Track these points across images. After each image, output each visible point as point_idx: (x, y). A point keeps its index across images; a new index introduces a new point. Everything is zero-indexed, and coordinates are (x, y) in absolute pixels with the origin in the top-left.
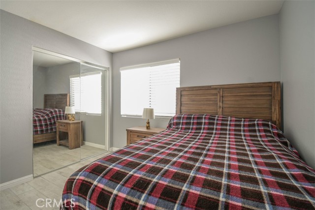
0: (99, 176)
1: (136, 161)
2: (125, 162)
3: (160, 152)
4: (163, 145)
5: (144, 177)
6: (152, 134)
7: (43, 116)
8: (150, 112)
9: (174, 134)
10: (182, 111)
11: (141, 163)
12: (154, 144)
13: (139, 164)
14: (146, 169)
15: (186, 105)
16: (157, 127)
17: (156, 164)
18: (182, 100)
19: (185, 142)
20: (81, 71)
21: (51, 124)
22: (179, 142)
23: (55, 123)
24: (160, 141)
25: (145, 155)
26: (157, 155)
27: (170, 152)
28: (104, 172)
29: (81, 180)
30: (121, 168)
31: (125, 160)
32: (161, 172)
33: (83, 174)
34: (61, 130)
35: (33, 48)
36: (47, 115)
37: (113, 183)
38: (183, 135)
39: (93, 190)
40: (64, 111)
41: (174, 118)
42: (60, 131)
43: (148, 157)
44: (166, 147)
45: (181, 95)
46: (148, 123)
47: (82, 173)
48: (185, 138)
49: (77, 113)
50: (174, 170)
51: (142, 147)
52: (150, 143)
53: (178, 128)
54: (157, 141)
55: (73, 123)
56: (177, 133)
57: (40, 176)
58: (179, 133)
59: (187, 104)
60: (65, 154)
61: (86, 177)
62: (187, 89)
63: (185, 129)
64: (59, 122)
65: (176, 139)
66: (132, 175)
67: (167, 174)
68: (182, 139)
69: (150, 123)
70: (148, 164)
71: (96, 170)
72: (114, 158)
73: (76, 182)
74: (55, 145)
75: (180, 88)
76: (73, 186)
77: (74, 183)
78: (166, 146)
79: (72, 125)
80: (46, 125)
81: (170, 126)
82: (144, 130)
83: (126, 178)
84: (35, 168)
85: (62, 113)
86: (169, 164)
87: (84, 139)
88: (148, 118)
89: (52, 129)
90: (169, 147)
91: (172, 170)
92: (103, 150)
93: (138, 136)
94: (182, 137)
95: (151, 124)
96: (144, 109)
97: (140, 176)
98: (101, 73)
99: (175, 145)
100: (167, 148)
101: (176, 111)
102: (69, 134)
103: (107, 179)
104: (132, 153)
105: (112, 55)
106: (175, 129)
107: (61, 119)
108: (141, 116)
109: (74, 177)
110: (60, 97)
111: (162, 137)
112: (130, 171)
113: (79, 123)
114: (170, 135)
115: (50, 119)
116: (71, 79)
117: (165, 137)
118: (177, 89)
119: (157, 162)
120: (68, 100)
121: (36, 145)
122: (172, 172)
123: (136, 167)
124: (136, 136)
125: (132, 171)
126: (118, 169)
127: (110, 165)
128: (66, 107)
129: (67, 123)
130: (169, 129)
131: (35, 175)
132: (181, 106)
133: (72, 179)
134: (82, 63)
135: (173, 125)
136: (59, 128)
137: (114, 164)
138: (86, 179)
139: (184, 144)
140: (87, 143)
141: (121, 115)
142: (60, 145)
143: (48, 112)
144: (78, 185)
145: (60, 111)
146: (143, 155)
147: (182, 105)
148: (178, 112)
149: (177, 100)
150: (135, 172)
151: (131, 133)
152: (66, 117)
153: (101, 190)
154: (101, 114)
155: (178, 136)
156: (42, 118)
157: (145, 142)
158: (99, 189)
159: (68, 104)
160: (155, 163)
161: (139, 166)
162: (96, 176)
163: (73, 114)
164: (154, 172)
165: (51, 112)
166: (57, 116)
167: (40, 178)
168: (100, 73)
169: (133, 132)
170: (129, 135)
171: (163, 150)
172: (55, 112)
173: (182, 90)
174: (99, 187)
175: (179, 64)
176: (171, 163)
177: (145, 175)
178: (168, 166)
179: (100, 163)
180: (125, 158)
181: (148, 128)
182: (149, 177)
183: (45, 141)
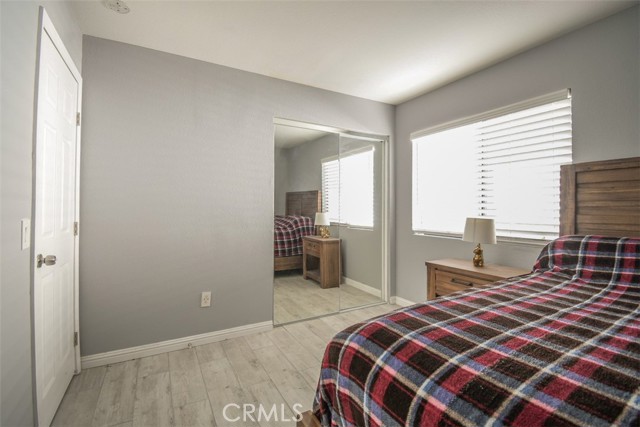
0: (385, 349)
1: (462, 337)
2: (436, 333)
3: (522, 327)
4: (529, 311)
5: (487, 378)
6: (493, 280)
7: (285, 228)
8: (483, 227)
9: (557, 287)
10: (579, 226)
11: (474, 345)
12: (503, 304)
13: (472, 346)
14: (489, 361)
15: (595, 212)
16: (501, 264)
17: (518, 356)
18: (580, 197)
19: (596, 311)
20: (341, 149)
21: (295, 241)
22: (576, 310)
23: (300, 240)
24: (518, 299)
25: (483, 328)
26: (517, 334)
27: (554, 332)
28: (394, 345)
29: (354, 349)
30: (429, 345)
31: (435, 329)
32: (534, 377)
33: (356, 338)
34: (311, 254)
35: (276, 120)
36: (291, 226)
37: (415, 372)
38: (588, 293)
39: (376, 375)
40: (313, 221)
41: (554, 245)
42: (307, 255)
43: (493, 334)
44: (539, 318)
45: (577, 186)
46: (479, 252)
47: (354, 337)
48: (597, 300)
49: (332, 224)
50: (571, 381)
51: (473, 306)
52: (493, 300)
53: (571, 273)
54: (509, 300)
55: (327, 242)
56: (567, 285)
57: (281, 325)
58: (574, 286)
59: (597, 208)
60: (315, 295)
61: (362, 346)
62: (596, 168)
63: (594, 276)
64: (306, 239)
65: (568, 300)
66: (457, 367)
67: (551, 384)
68: (588, 301)
69: (484, 253)
70: (493, 350)
71: (379, 336)
72: (412, 320)
73: (345, 351)
74: (301, 278)
75: (574, 166)
76: (340, 356)
77: (341, 352)
78: (539, 314)
79: (325, 246)
80: (289, 242)
81: (542, 264)
82: (470, 267)
83: (442, 368)
84: (275, 311)
85: (310, 223)
86: (556, 363)
87: (344, 274)
88: (477, 242)
89: (296, 250)
90: (549, 317)
91: (565, 378)
92: (378, 298)
93: (453, 280)
94: (588, 297)
95: (486, 256)
96: (468, 219)
97: (477, 373)
98: (374, 149)
99: (565, 315)
100: (541, 321)
101: (562, 227)
102: (321, 261)
103: (402, 360)
104: (451, 316)
105: (395, 109)
106: (560, 275)
107: (309, 234)
108: (460, 236)
109: (341, 341)
110: (310, 196)
111: (523, 289)
112: (452, 357)
113: (337, 242)
114: (545, 288)
115: (294, 233)
116: (324, 164)
117: (533, 292)
118: (564, 169)
119: (519, 351)
120: (319, 201)
121: (278, 274)
122: (567, 385)
123: (463, 351)
124: (449, 280)
125: (456, 357)
126: (424, 346)
127: (406, 333)
128: (317, 214)
129: (319, 242)
130: (542, 273)
131: (276, 323)
132: (576, 212)
133: (336, 343)
134: (342, 135)
135: (554, 262)
136: (307, 249)
137: (412, 333)
138: (362, 350)
139: (597, 318)
140: (349, 281)
141: (413, 232)
142: (308, 278)
143: (291, 222)
144: (348, 358)
145: (307, 221)
146: (478, 326)
147: (581, 211)
148: (567, 229)
149: (563, 196)
150: (463, 362)
151: (437, 272)
152: (316, 231)
153: (390, 380)
154: (374, 228)
155: (570, 294)
156: (283, 231)
157: (478, 297)
158: (387, 376)
159: (319, 208)
160: (514, 351)
161: (472, 350)
162: (380, 349)
163: (326, 226)
164: (513, 373)
165: (296, 222)
166: (303, 229)
167: (281, 329)
168: (371, 149)
169: (441, 270)
170: (432, 274)
171: (531, 324)
172: (301, 221)
173: (578, 170)
174: (387, 373)
175: (567, 103)
176: (560, 360)
177: (488, 374)
178: (551, 366)
179: (384, 325)
180: (435, 325)
181: (478, 263)
182: (501, 381)
183: (289, 268)
